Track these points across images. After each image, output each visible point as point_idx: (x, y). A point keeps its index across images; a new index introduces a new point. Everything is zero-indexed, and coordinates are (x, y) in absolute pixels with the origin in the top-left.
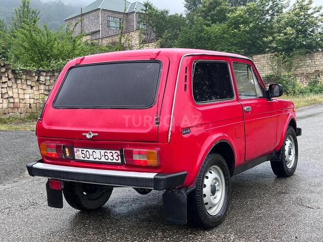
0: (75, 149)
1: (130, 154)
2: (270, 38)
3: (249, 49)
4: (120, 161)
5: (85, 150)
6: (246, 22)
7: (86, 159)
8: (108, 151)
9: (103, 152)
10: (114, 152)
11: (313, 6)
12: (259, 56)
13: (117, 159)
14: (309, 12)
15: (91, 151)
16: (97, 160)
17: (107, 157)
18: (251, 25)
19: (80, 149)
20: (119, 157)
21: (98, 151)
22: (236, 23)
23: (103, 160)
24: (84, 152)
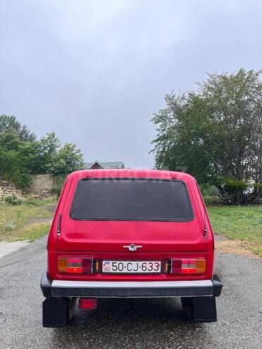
0: (104, 262)
1: (178, 264)
2: (50, 165)
3: (33, 170)
4: (159, 271)
5: (118, 262)
6: (32, 152)
7: (118, 271)
8: (147, 262)
9: (140, 263)
10: (153, 262)
11: (75, 149)
12: (40, 175)
13: (156, 268)
14: (74, 152)
15: (125, 263)
16: (132, 271)
17: (144, 268)
18: (36, 155)
19: (111, 262)
20: (160, 267)
21: (134, 263)
22: (26, 152)
23: (140, 271)
24: (117, 265)
